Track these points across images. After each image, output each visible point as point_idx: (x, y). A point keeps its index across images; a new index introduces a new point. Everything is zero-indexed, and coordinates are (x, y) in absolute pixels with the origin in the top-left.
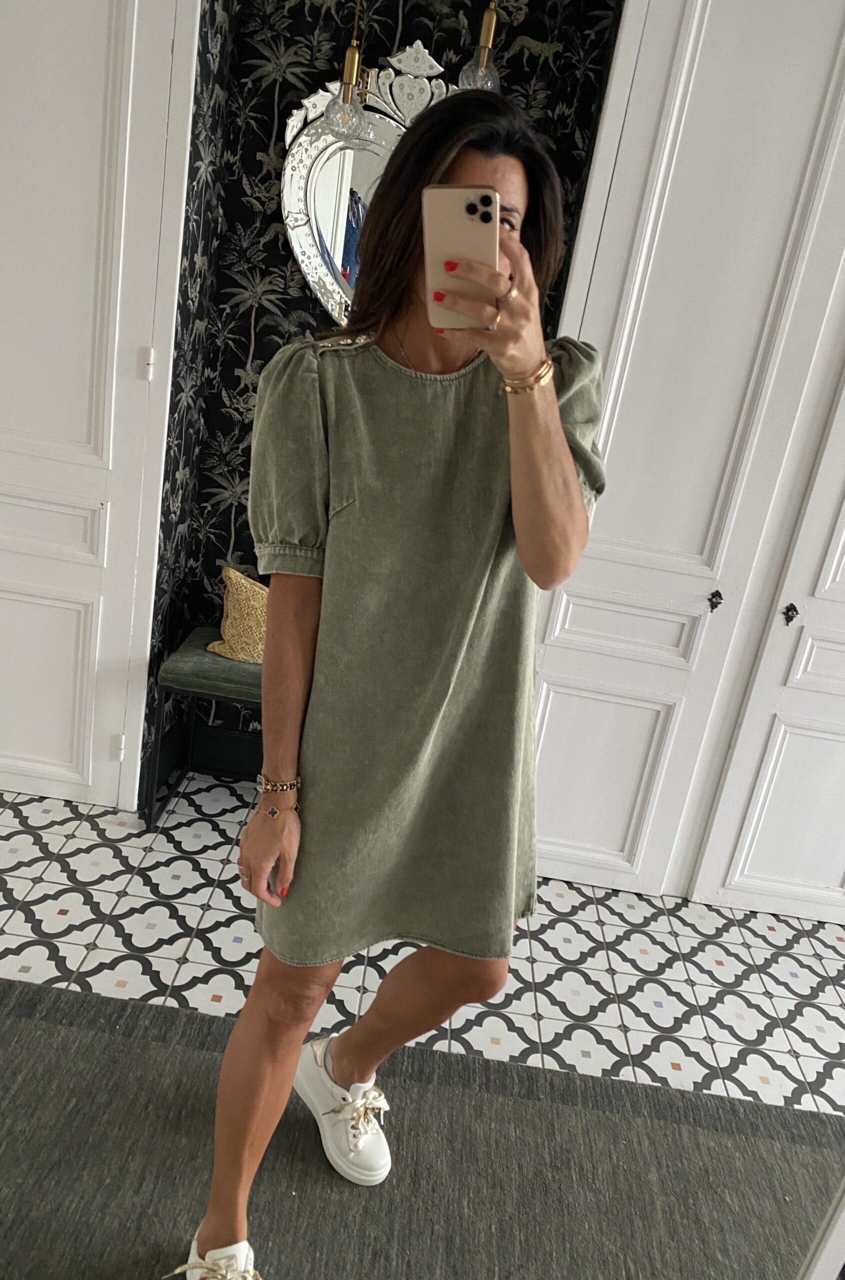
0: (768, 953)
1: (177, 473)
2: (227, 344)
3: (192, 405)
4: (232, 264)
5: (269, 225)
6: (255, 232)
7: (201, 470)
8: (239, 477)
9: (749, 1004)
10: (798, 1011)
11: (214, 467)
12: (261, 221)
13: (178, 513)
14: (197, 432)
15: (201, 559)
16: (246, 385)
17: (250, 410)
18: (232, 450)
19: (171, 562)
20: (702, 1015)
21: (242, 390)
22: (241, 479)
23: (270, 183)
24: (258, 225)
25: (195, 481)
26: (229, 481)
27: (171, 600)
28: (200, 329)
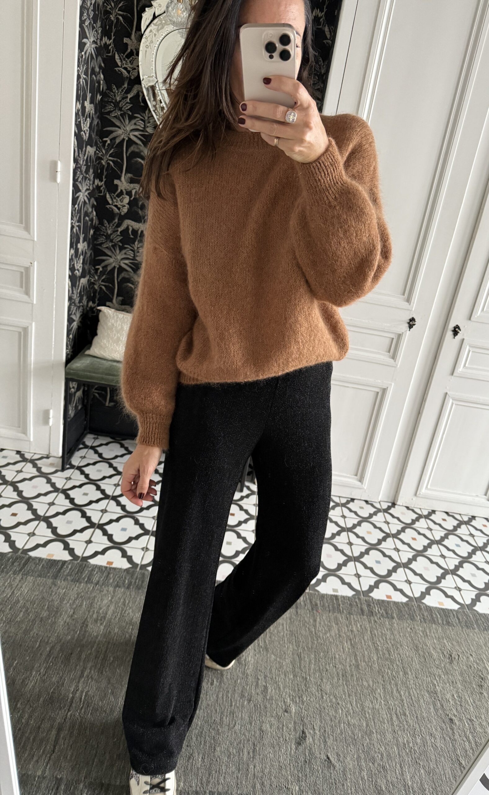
0: (443, 533)
1: (79, 245)
2: (108, 164)
3: (87, 201)
4: (110, 112)
5: (133, 86)
6: (124, 90)
7: (94, 245)
8: (118, 248)
9: (432, 562)
10: (460, 565)
11: (102, 243)
12: (128, 85)
13: (81, 271)
14: (92, 220)
15: (97, 302)
16: (121, 190)
17: (125, 206)
18: (114, 232)
19: (77, 301)
20: (404, 567)
21: (120, 193)
22: (120, 251)
23: (133, 58)
24: (126, 85)
25: (91, 251)
26: (112, 251)
27: (78, 326)
28: (91, 152)
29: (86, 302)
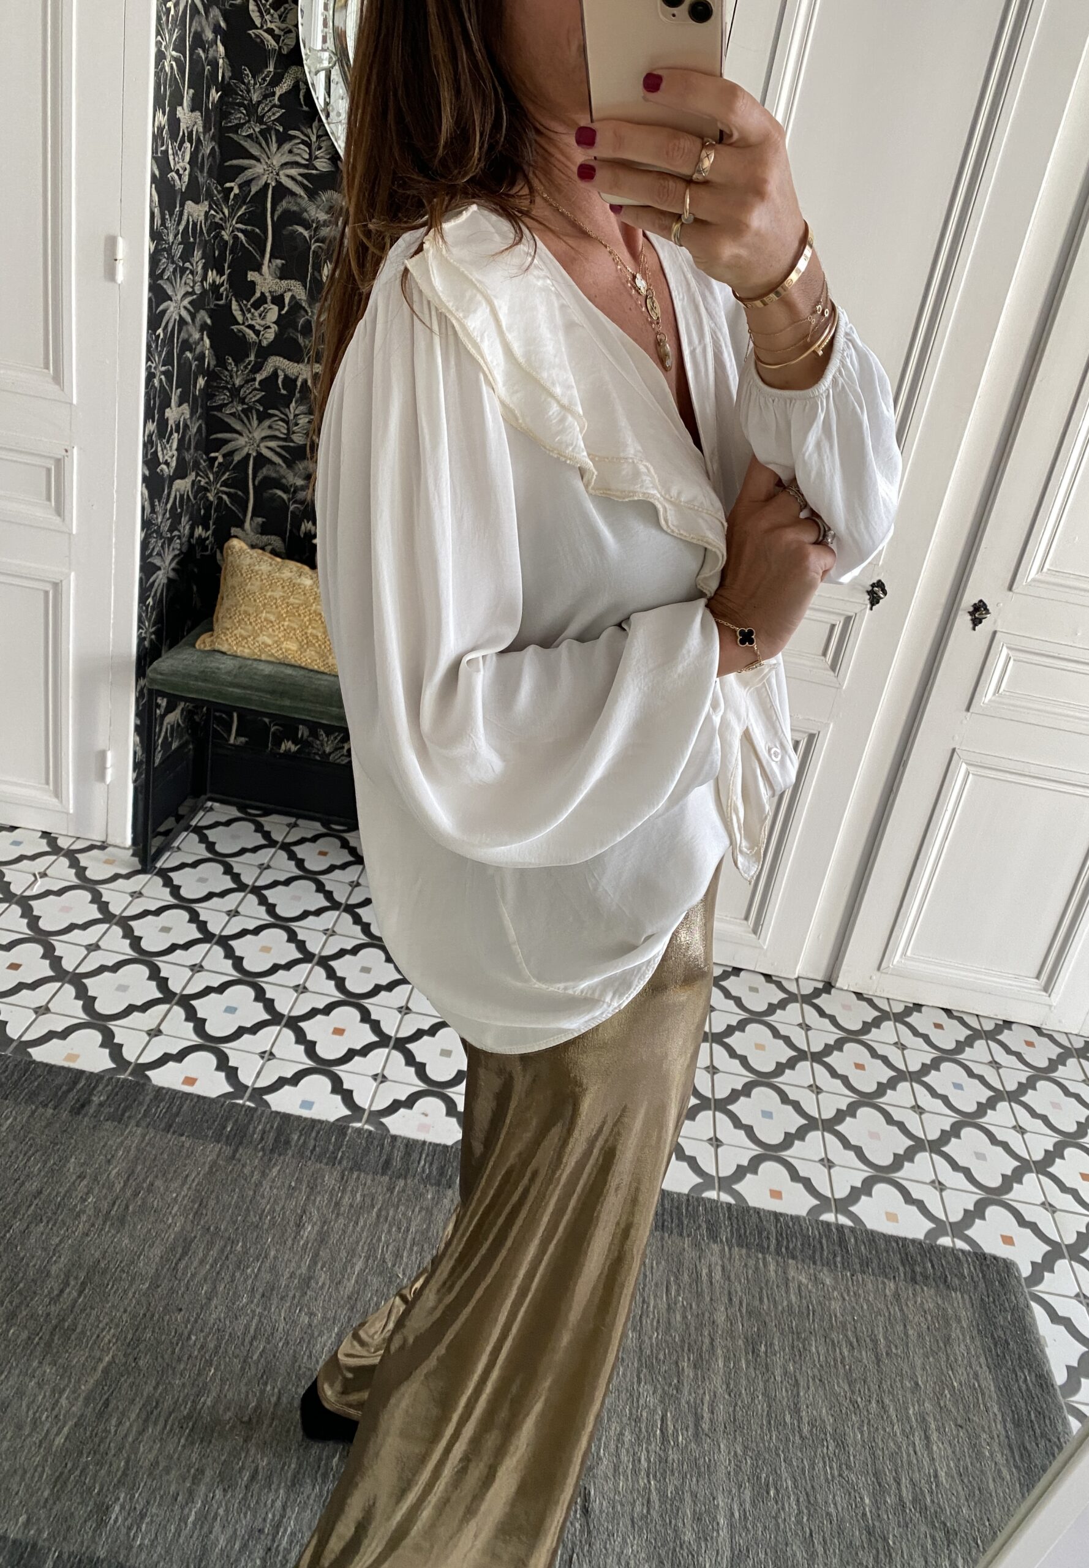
0: (927, 1057)
1: (168, 410)
2: (236, 238)
3: (188, 319)
4: (241, 126)
5: (286, 69)
6: (268, 79)
7: (208, 410)
8: (256, 419)
9: (890, 1121)
10: (953, 1132)
11: (225, 406)
12: (276, 66)
13: (174, 464)
14: (200, 358)
15: (212, 527)
16: (262, 294)
17: (269, 327)
18: (247, 382)
19: (163, 529)
20: (823, 1130)
21: (259, 299)
22: (260, 421)
23: (287, 8)
24: (271, 68)
25: (200, 422)
26: (243, 422)
27: (168, 578)
28: (195, 215)
29: (187, 527)
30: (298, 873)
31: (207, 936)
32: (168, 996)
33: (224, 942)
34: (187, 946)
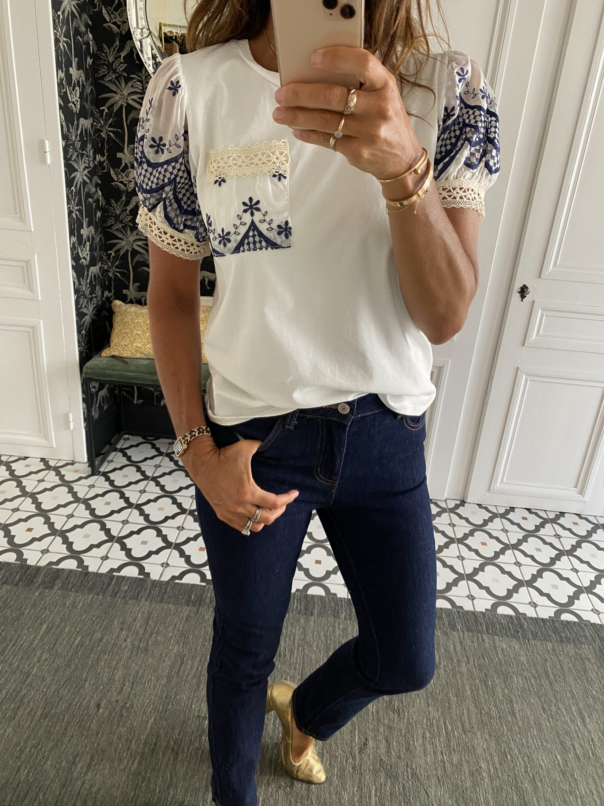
0: (521, 535)
1: (82, 230)
2: (109, 135)
3: (88, 181)
4: (104, 76)
5: (124, 43)
6: (117, 49)
7: (104, 228)
8: (130, 230)
9: (503, 571)
10: (540, 574)
11: (112, 225)
12: (120, 42)
13: (88, 259)
14: (97, 201)
15: (112, 291)
16: (126, 164)
18: (123, 211)
19: (86, 293)
21: (124, 167)
22: (132, 231)
23: (121, 10)
24: (117, 43)
25: (101, 235)
26: (123, 234)
27: (92, 320)
28: (86, 125)
29: (100, 292)
30: (176, 468)
31: (130, 505)
32: (111, 538)
33: (139, 507)
34: (119, 511)
